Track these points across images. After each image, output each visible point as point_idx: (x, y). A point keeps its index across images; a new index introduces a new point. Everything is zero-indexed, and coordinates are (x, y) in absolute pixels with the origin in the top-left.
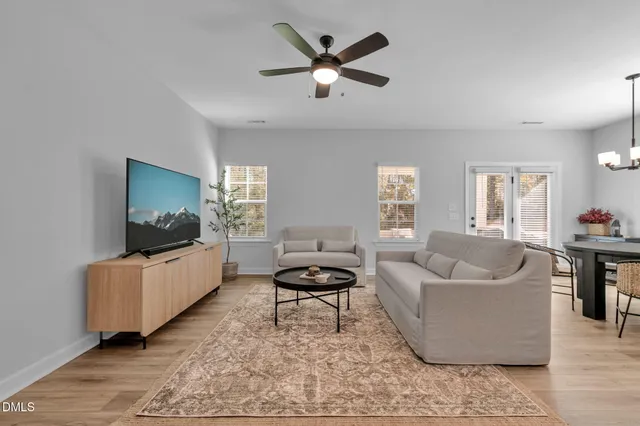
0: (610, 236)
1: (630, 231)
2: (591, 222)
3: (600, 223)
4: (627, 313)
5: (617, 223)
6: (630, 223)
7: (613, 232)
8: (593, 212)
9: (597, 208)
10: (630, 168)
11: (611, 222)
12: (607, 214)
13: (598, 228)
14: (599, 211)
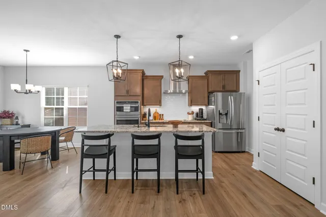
0: (14, 125)
1: (23, 122)
2: (4, 118)
3: (9, 118)
4: (25, 162)
5: (17, 118)
6: (23, 117)
7: (15, 123)
8: (5, 112)
9: (7, 110)
10: (25, 93)
11: (14, 118)
12: (12, 113)
13: (8, 121)
14: (8, 112)
